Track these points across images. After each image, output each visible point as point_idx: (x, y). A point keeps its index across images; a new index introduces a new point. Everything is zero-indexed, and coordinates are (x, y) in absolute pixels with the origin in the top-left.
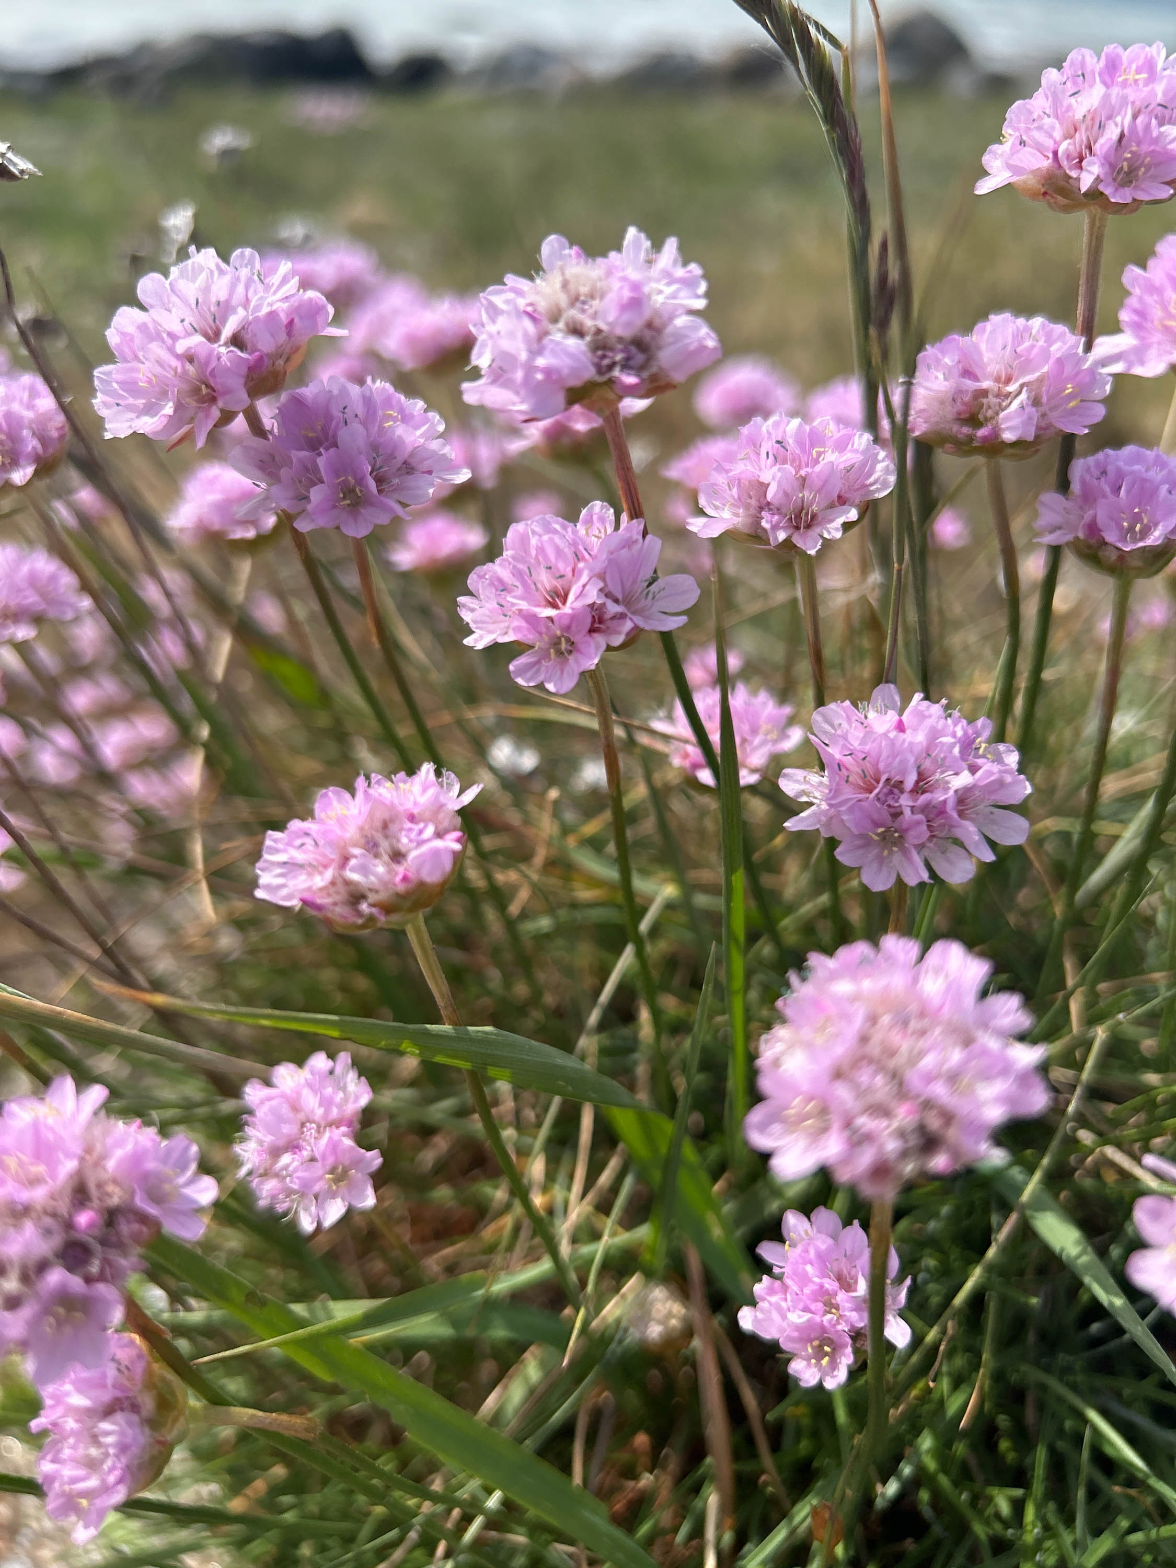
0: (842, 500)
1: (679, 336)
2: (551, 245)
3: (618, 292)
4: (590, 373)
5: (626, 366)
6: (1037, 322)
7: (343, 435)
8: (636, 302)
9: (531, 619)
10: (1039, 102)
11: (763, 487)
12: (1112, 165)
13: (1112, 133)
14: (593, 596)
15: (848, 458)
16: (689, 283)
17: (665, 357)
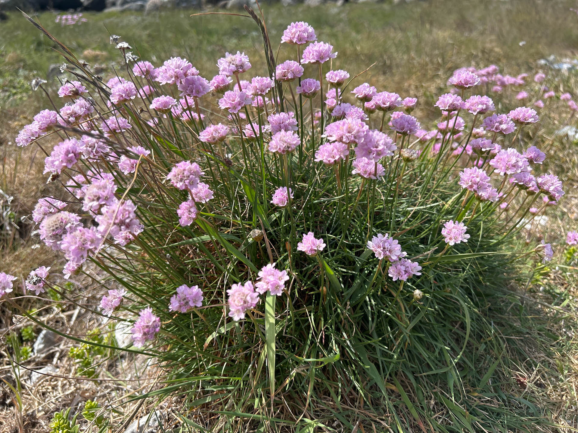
0: (267, 88)
1: (246, 64)
2: (227, 54)
3: (238, 59)
4: (236, 69)
5: (240, 68)
6: (292, 61)
7: (196, 83)
8: (241, 60)
9: (231, 103)
10: (288, 30)
11: (256, 87)
12: (297, 38)
13: (297, 35)
14: (239, 100)
15: (268, 82)
16: (246, 58)
17: (245, 67)
